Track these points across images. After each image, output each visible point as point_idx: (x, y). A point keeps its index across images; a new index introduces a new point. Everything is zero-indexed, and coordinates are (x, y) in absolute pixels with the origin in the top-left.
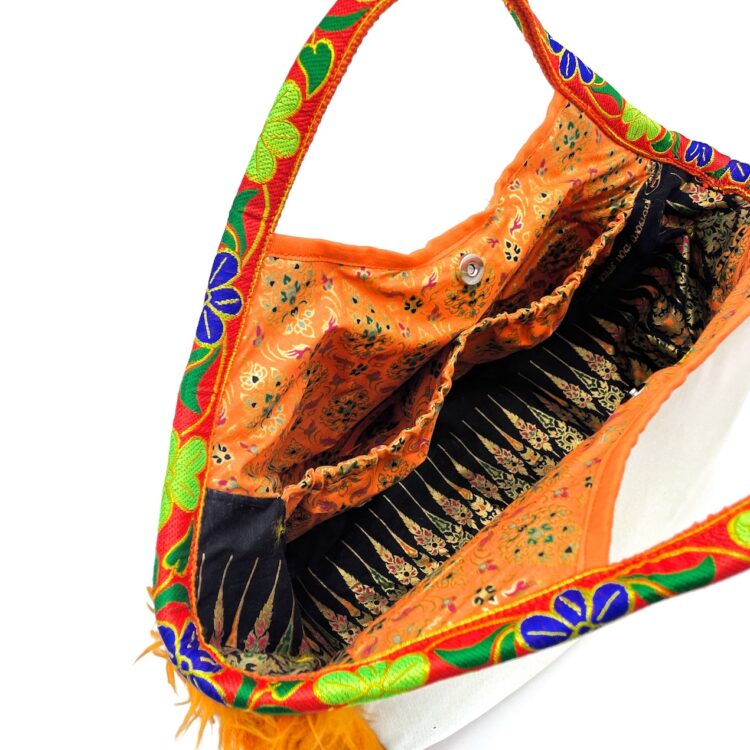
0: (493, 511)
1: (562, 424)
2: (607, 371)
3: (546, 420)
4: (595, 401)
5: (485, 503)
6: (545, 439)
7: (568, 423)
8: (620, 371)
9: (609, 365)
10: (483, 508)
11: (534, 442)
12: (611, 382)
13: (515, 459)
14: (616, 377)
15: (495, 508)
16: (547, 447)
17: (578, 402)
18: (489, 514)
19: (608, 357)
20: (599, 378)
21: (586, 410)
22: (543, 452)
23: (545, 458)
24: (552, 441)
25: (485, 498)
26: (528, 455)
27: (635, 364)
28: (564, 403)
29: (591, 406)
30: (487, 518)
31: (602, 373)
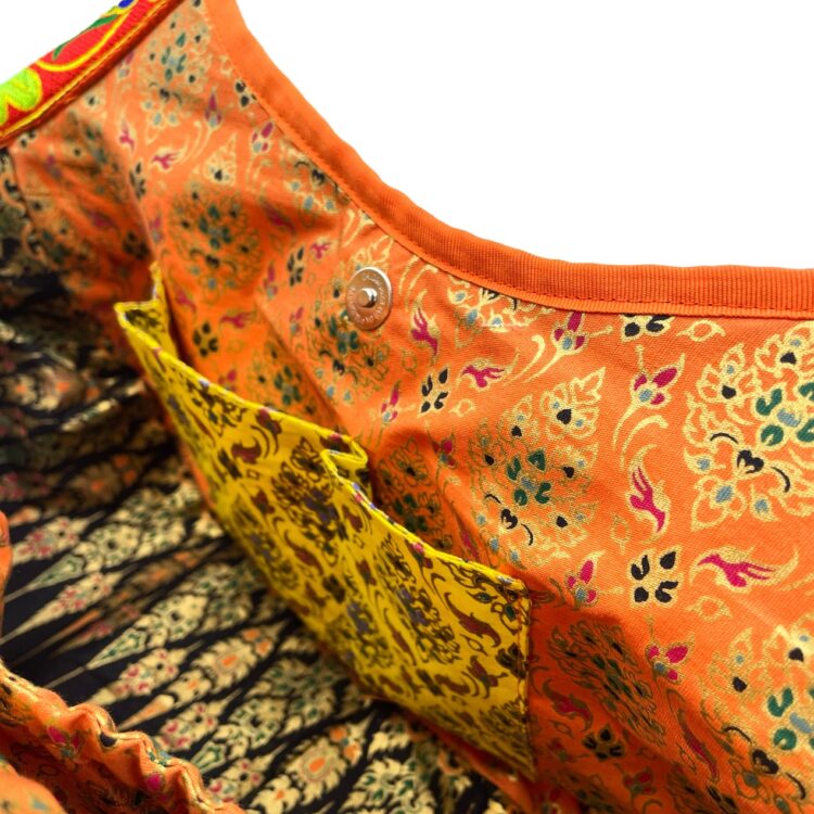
0: (290, 776)
1: (145, 621)
2: (62, 534)
3: (128, 643)
4: (105, 571)
5: (272, 789)
6: (162, 656)
7: (147, 611)
8: (73, 515)
9: (54, 528)
10: (281, 795)
11: (163, 676)
12: (84, 536)
13: (189, 716)
14: (78, 526)
15: (283, 772)
16: (177, 657)
17: (97, 596)
18: (294, 784)
19: (41, 523)
20: (68, 551)
21: (118, 587)
22: (185, 667)
23: (198, 667)
24: (170, 646)
25: (262, 787)
26: (185, 691)
27: (79, 483)
28: (94, 615)
29: (112, 579)
30: (301, 790)
31: (62, 544)
